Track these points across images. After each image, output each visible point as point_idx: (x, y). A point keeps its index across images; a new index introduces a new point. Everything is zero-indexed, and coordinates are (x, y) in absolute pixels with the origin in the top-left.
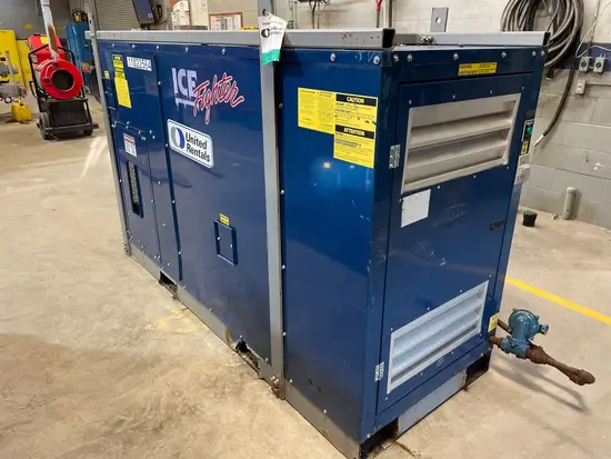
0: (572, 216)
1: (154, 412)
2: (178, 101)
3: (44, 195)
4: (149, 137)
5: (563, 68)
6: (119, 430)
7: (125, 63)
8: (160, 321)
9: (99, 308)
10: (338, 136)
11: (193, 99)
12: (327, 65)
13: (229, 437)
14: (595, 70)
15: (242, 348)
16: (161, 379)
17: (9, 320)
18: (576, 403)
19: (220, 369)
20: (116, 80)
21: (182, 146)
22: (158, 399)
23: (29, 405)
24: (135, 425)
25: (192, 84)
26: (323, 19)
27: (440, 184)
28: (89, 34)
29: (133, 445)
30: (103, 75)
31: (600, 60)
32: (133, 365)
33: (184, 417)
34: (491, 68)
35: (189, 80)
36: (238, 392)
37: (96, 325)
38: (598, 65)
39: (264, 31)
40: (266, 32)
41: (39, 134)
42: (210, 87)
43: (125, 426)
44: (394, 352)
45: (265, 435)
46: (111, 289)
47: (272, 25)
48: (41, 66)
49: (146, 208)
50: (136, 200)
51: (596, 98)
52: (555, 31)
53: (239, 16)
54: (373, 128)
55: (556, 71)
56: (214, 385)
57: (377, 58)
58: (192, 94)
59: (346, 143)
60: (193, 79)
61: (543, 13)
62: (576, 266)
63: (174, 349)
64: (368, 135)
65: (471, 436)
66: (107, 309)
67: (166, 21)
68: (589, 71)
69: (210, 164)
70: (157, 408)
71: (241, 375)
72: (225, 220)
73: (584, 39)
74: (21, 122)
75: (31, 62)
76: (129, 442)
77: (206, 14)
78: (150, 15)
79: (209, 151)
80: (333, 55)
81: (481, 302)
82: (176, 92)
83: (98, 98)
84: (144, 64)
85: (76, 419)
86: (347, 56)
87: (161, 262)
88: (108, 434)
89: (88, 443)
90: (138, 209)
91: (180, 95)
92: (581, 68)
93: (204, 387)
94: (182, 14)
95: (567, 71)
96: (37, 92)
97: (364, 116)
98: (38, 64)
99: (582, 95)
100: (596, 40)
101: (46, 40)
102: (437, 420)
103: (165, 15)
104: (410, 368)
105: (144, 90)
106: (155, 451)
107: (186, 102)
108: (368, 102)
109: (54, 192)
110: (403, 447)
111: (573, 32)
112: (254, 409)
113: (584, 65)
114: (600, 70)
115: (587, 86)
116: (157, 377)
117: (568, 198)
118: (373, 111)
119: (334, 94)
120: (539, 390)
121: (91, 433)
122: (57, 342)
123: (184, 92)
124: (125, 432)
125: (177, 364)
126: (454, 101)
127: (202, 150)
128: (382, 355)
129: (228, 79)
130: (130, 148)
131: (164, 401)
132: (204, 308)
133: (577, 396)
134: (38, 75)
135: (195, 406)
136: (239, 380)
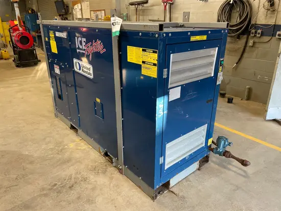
0: (248, 98)
1: (69, 180)
2: (78, 51)
3: (17, 92)
4: (65, 66)
5: (244, 35)
6: (55, 188)
7: (55, 34)
8: (71, 144)
9: (45, 139)
10: (143, 65)
11: (84, 50)
12: (138, 37)
13: (101, 190)
14: (258, 35)
15: (106, 155)
16: (72, 167)
17: (6, 145)
18: (244, 174)
19: (97, 163)
20: (51, 41)
21: (80, 69)
22: (71, 176)
23: (16, 179)
24: (61, 186)
25: (84, 44)
26: (141, 13)
27: (185, 84)
28: (38, 22)
29: (61, 193)
30: (45, 39)
31: (259, 31)
32: (60, 162)
33: (82, 182)
34: (204, 38)
35: (83, 42)
36: (104, 172)
37: (43, 147)
38: (259, 34)
39: (113, 23)
40: (114, 24)
41: (13, 64)
42: (92, 45)
43: (57, 186)
44: (167, 152)
45: (115, 188)
46: (49, 131)
47: (116, 21)
48: (14, 34)
49: (64, 97)
50: (60, 93)
51: (258, 48)
52: (240, 19)
53: (103, 12)
54: (156, 62)
55: (241, 36)
56: (94, 169)
57: (157, 35)
58: (84, 48)
59: (147, 68)
60: (84, 42)
61: (235, 11)
62: (249, 120)
63: (77, 155)
64: (155, 65)
65: (200, 187)
66: (48, 140)
67: (71, 13)
68: (255, 36)
69: (92, 77)
70: (71, 179)
71: (106, 165)
72: (98, 100)
73: (253, 22)
74: (5, 59)
75: (10, 33)
76: (59, 192)
77: (89, 10)
78: (64, 11)
79: (91, 72)
80: (140, 34)
81: (204, 133)
82: (77, 47)
83: (42, 49)
84: (64, 35)
85: (37, 184)
86: (146, 34)
87: (71, 120)
88: (50, 189)
89: (42, 193)
90: (60, 97)
91: (79, 48)
92: (251, 35)
93: (90, 170)
94: (78, 10)
95: (246, 36)
96: (13, 46)
97: (153, 57)
98: (13, 33)
99: (252, 46)
100: (258, 23)
101: (16, 22)
102: (187, 181)
103: (70, 11)
104: (175, 160)
105: (62, 45)
106: (70, 195)
107: (81, 51)
108: (154, 52)
109: (21, 91)
110: (172, 192)
111: (248, 19)
112: (111, 178)
113: (252, 33)
114: (259, 35)
115: (254, 43)
116: (70, 167)
117: (247, 91)
118: (156, 56)
119: (141, 49)
120: (229, 169)
121: (43, 189)
122: (27, 153)
123: (81, 47)
124: (57, 188)
125: (79, 161)
126: (189, 51)
127: (88, 71)
128: (163, 153)
129: (99, 42)
130: (57, 71)
131: (73, 176)
132: (89, 138)
133: (245, 172)
134: (13, 38)
135: (86, 178)
136: (105, 167)
